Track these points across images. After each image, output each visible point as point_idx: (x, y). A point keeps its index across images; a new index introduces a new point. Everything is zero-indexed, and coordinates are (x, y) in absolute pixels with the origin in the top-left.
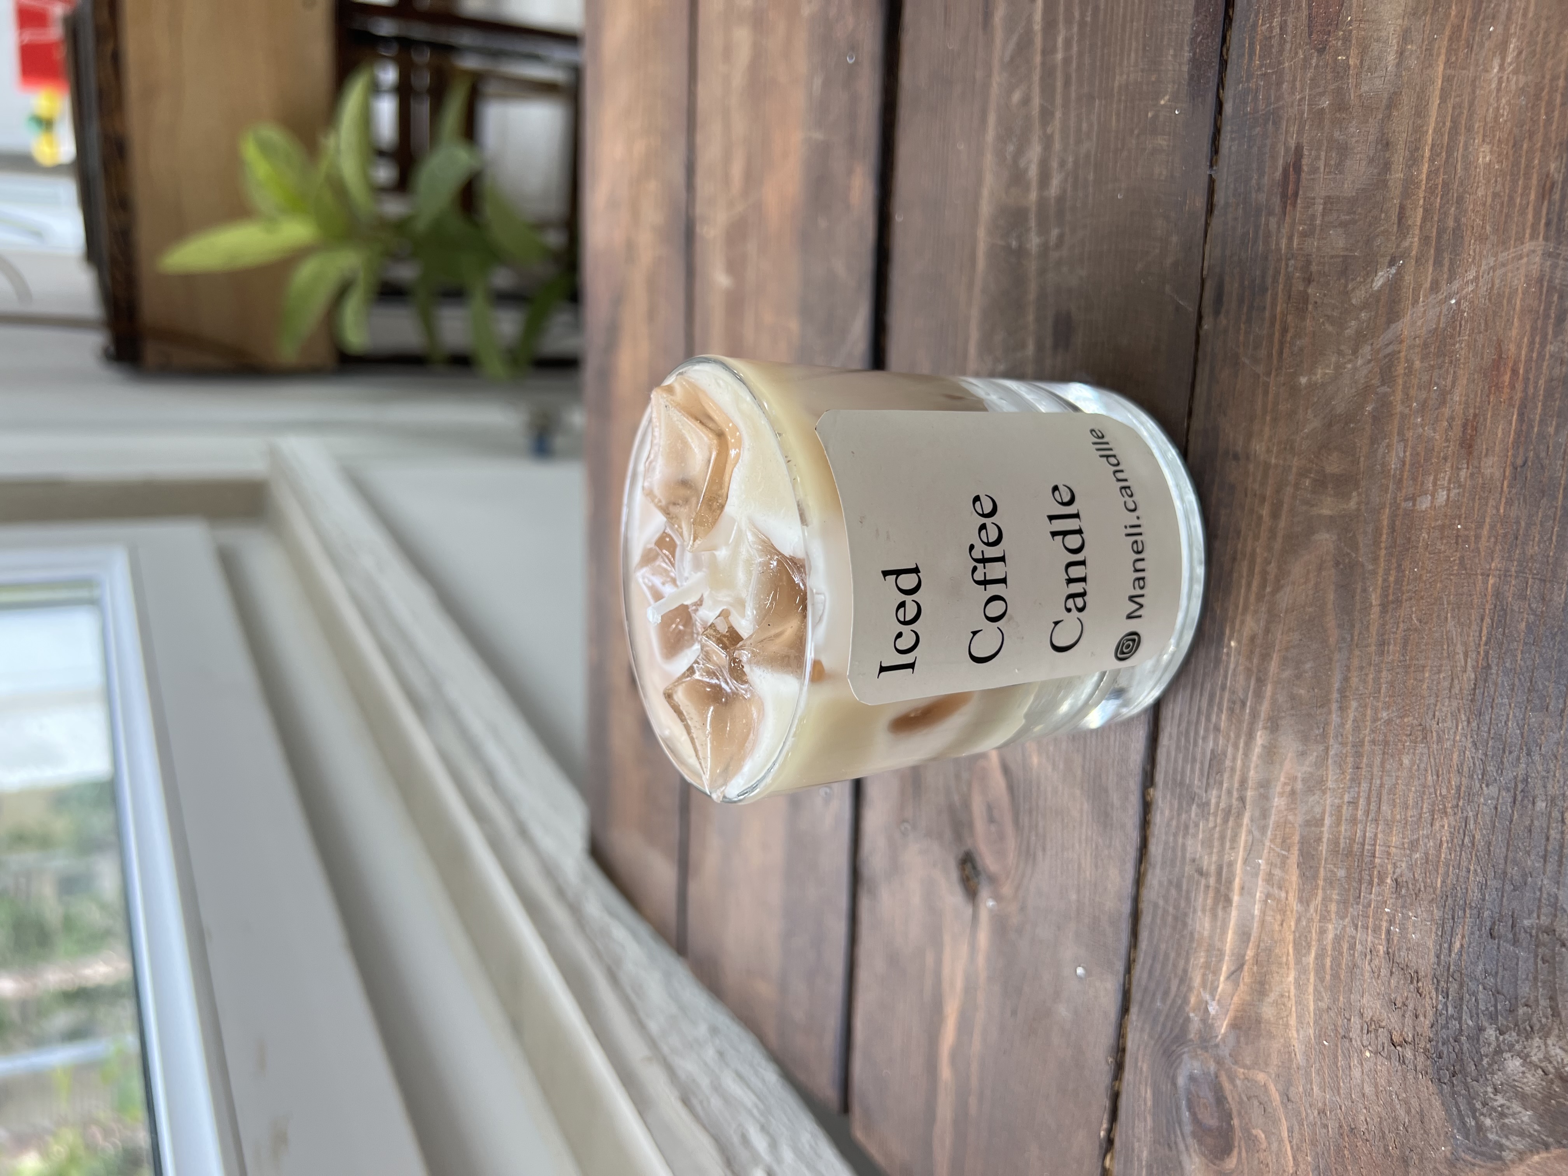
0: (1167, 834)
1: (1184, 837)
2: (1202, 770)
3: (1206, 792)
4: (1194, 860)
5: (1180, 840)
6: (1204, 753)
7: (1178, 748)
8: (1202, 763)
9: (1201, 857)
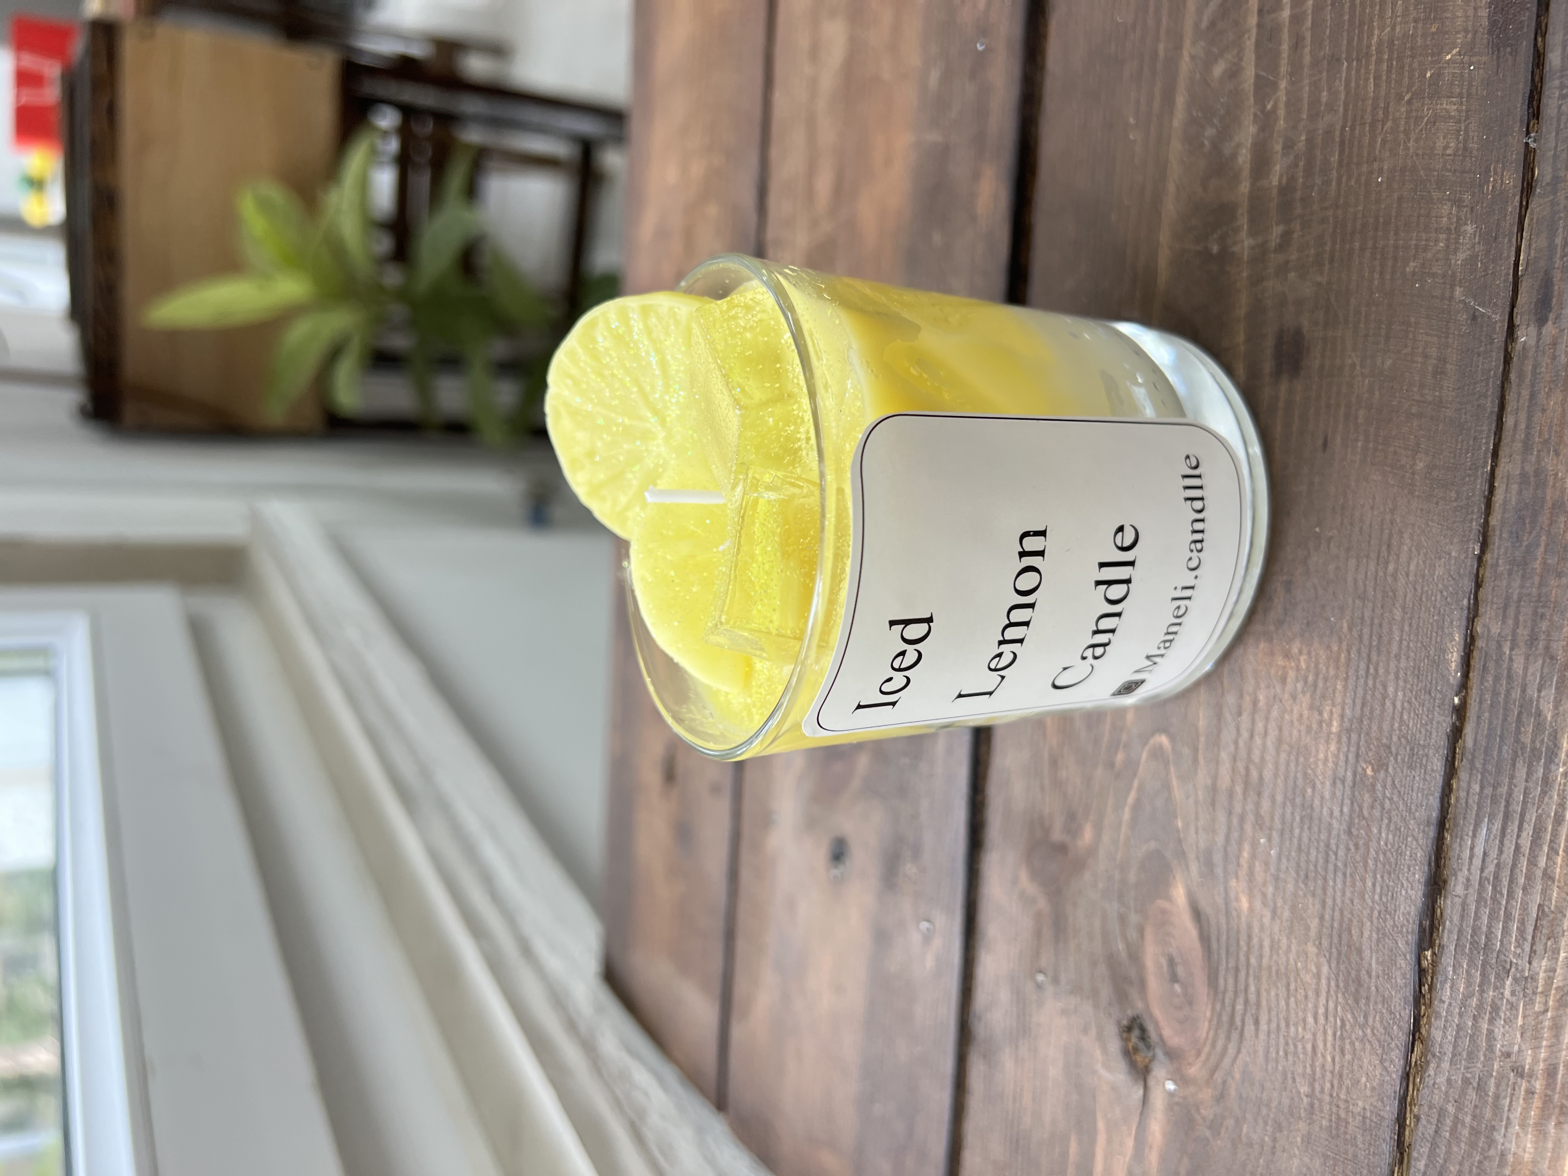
0: (1461, 1015)
1: (1491, 1021)
2: (1521, 931)
3: (1530, 963)
4: (1508, 1055)
5: (1485, 1026)
6: (1525, 908)
7: (1480, 899)
8: (1522, 922)
9: (1520, 1051)
